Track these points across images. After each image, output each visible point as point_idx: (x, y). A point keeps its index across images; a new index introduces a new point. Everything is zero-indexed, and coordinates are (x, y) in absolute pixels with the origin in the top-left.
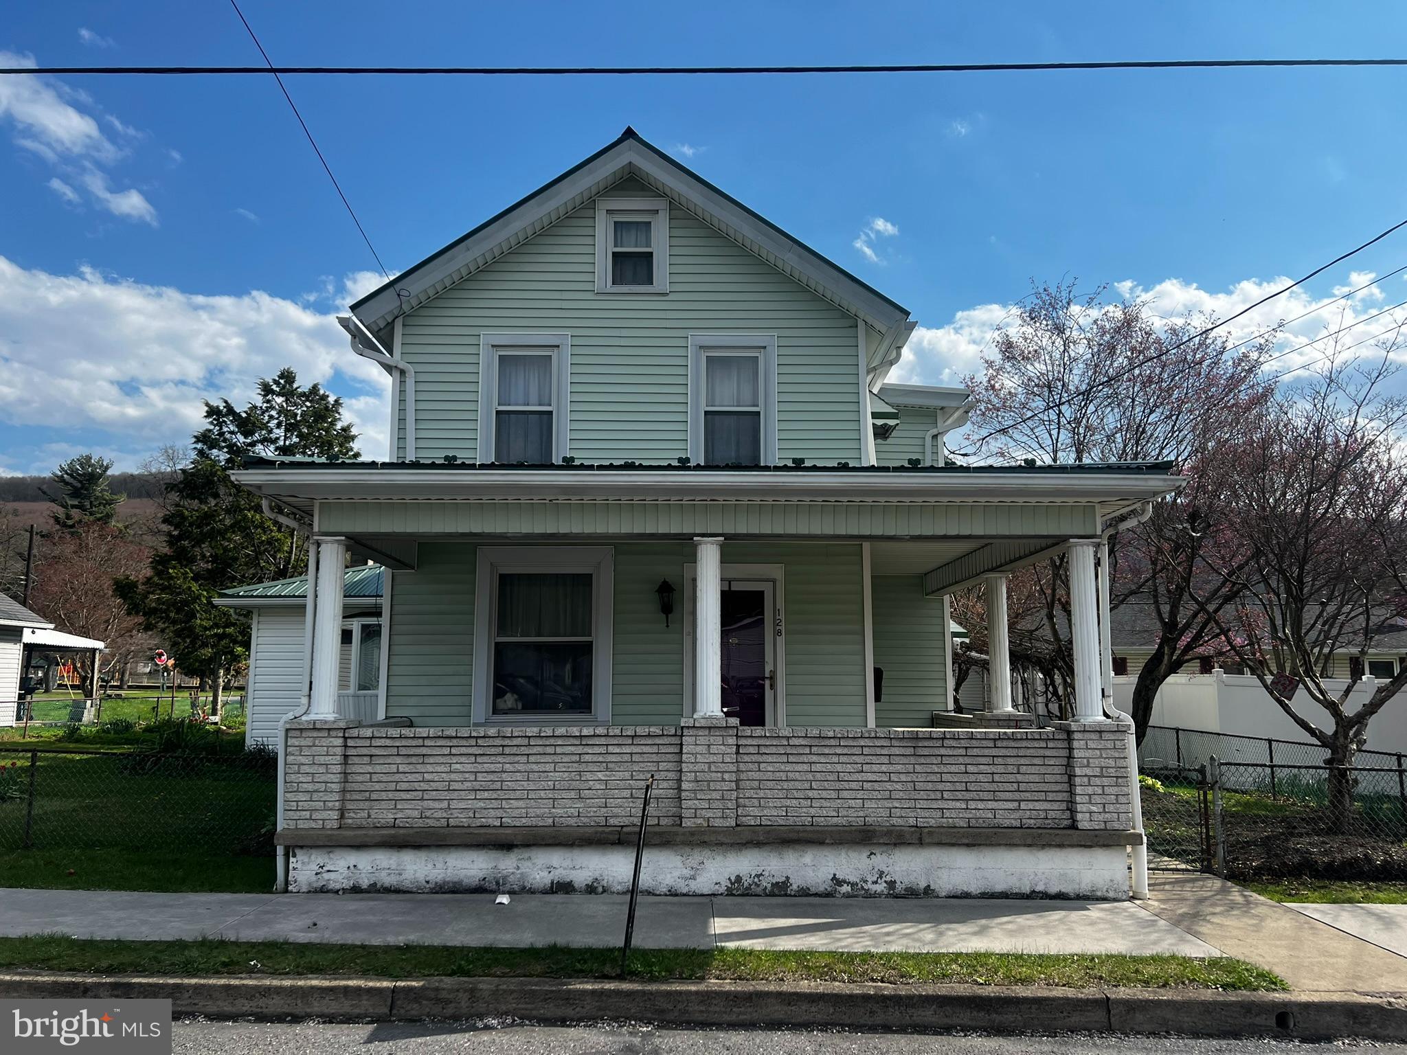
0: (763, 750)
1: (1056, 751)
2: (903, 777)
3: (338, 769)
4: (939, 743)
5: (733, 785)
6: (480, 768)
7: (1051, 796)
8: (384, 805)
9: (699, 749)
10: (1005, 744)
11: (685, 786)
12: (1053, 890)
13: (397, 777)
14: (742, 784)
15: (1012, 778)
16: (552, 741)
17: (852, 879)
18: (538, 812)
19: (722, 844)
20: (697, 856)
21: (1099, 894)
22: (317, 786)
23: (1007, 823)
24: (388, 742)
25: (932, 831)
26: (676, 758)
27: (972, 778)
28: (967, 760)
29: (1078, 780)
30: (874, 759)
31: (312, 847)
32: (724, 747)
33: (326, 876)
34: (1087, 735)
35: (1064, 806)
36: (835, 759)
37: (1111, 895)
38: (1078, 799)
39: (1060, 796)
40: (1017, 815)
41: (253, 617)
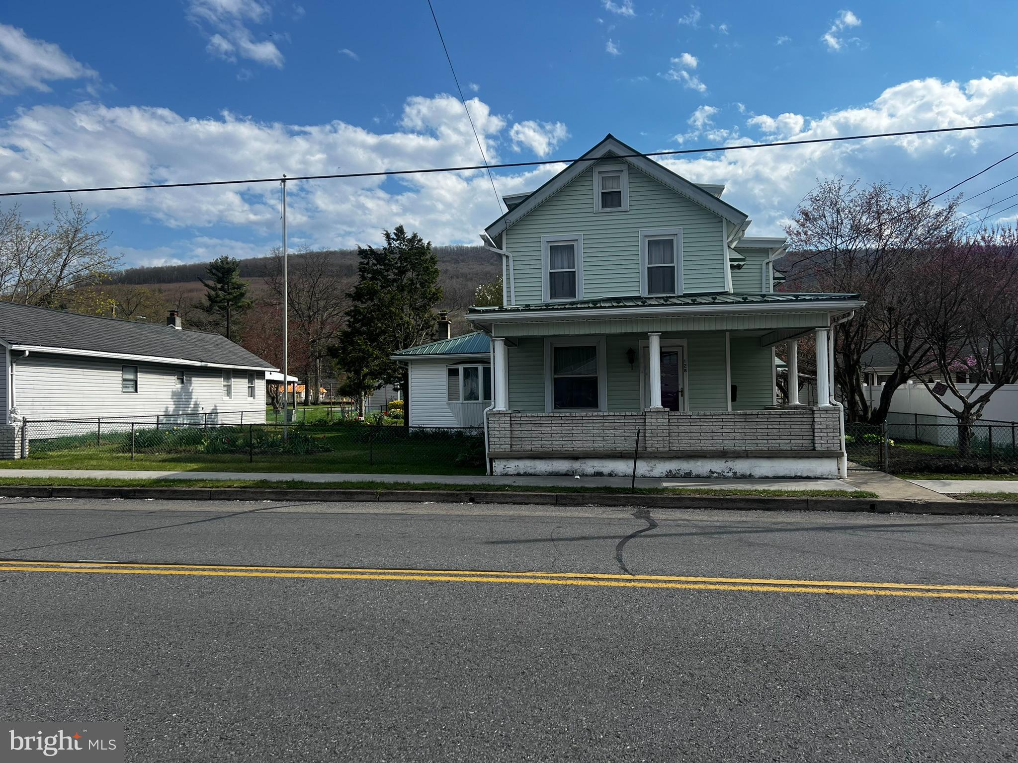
0: (680, 421)
1: (807, 419)
2: (740, 431)
3: (509, 429)
4: (756, 416)
5: (668, 435)
6: (563, 428)
7: (804, 438)
8: (527, 443)
9: (652, 420)
10: (785, 416)
11: (647, 435)
12: (805, 475)
13: (531, 432)
14: (671, 434)
15: (787, 430)
16: (591, 418)
17: (718, 471)
18: (588, 445)
19: (663, 458)
20: (653, 462)
21: (824, 476)
22: (502, 436)
23: (785, 448)
24: (527, 419)
25: (752, 452)
26: (643, 424)
27: (770, 430)
28: (768, 423)
29: (816, 430)
30: (728, 424)
31: (501, 458)
32: (663, 420)
33: (507, 469)
34: (820, 412)
35: (810, 441)
36: (711, 424)
37: (830, 477)
38: (816, 438)
39: (809, 437)
40: (789, 445)
41: (409, 365)
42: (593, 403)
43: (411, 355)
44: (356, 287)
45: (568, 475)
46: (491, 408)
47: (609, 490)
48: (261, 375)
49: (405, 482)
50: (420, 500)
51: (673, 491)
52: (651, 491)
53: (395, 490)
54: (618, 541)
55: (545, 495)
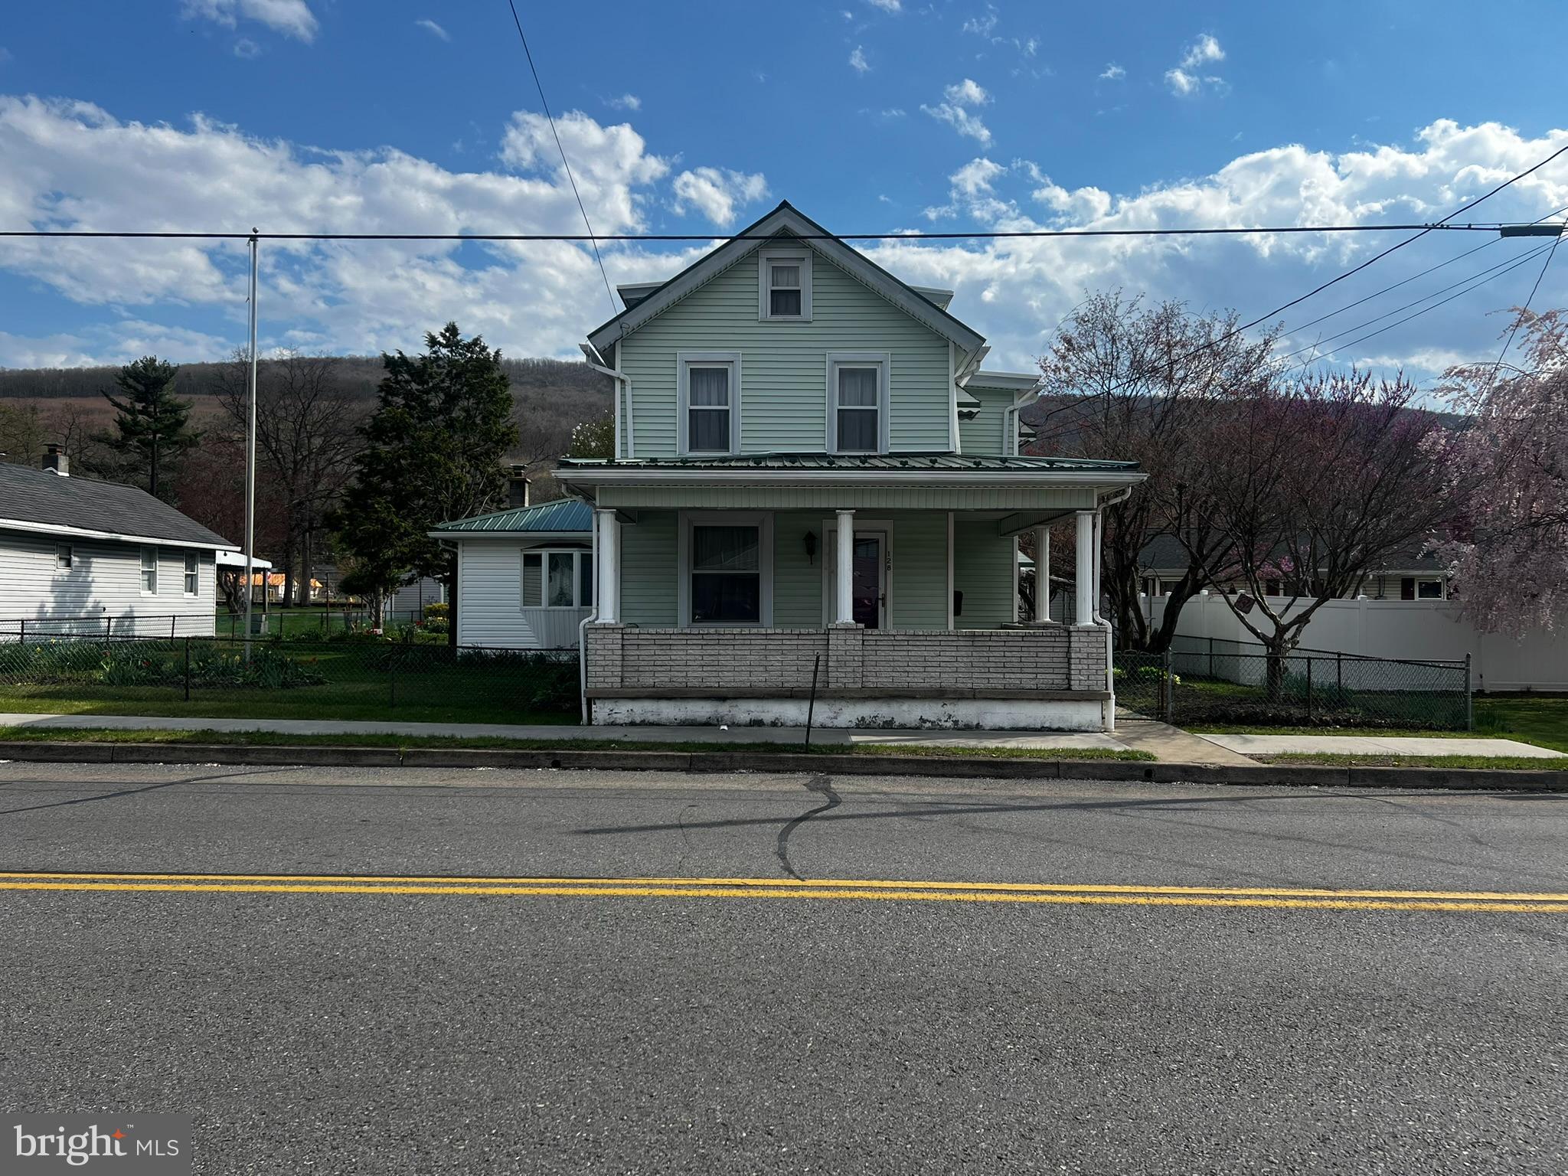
0: (879, 643)
1: (1061, 643)
2: (965, 659)
3: (620, 652)
4: (988, 639)
5: (860, 664)
6: (705, 652)
7: (1056, 671)
8: (647, 674)
10: (1029, 639)
11: (830, 664)
12: (1055, 726)
13: (654, 658)
14: (866, 663)
15: (1032, 660)
16: (748, 637)
17: (932, 719)
18: (741, 679)
19: (852, 698)
20: (837, 706)
21: (1083, 728)
22: (608, 662)
23: (1028, 687)
24: (649, 637)
25: (981, 691)
26: (825, 647)
27: (1008, 659)
28: (1005, 649)
29: (1073, 661)
30: (948, 649)
31: (605, 698)
32: (854, 641)
33: (615, 716)
34: (1080, 634)
35: (1064, 677)
36: (924, 648)
37: (1090, 729)
38: (1072, 672)
39: (1062, 671)
40: (1035, 682)
41: (460, 547)
42: (750, 613)
43: (463, 530)
44: (374, 418)
45: (709, 724)
46: (591, 618)
47: (771, 747)
48: (209, 556)
49: (447, 736)
50: (471, 764)
51: (867, 748)
52: (832, 749)
53: (431, 747)
54: (781, 826)
55: (673, 756)
